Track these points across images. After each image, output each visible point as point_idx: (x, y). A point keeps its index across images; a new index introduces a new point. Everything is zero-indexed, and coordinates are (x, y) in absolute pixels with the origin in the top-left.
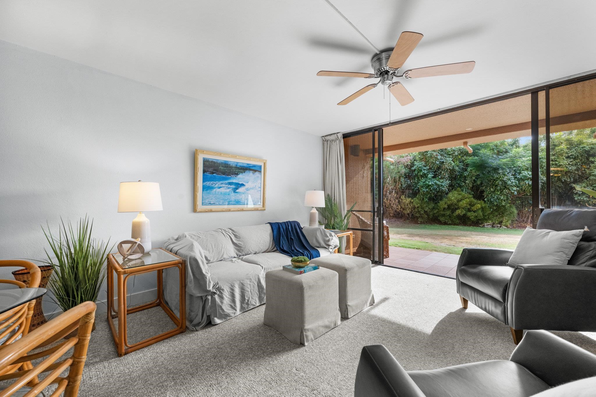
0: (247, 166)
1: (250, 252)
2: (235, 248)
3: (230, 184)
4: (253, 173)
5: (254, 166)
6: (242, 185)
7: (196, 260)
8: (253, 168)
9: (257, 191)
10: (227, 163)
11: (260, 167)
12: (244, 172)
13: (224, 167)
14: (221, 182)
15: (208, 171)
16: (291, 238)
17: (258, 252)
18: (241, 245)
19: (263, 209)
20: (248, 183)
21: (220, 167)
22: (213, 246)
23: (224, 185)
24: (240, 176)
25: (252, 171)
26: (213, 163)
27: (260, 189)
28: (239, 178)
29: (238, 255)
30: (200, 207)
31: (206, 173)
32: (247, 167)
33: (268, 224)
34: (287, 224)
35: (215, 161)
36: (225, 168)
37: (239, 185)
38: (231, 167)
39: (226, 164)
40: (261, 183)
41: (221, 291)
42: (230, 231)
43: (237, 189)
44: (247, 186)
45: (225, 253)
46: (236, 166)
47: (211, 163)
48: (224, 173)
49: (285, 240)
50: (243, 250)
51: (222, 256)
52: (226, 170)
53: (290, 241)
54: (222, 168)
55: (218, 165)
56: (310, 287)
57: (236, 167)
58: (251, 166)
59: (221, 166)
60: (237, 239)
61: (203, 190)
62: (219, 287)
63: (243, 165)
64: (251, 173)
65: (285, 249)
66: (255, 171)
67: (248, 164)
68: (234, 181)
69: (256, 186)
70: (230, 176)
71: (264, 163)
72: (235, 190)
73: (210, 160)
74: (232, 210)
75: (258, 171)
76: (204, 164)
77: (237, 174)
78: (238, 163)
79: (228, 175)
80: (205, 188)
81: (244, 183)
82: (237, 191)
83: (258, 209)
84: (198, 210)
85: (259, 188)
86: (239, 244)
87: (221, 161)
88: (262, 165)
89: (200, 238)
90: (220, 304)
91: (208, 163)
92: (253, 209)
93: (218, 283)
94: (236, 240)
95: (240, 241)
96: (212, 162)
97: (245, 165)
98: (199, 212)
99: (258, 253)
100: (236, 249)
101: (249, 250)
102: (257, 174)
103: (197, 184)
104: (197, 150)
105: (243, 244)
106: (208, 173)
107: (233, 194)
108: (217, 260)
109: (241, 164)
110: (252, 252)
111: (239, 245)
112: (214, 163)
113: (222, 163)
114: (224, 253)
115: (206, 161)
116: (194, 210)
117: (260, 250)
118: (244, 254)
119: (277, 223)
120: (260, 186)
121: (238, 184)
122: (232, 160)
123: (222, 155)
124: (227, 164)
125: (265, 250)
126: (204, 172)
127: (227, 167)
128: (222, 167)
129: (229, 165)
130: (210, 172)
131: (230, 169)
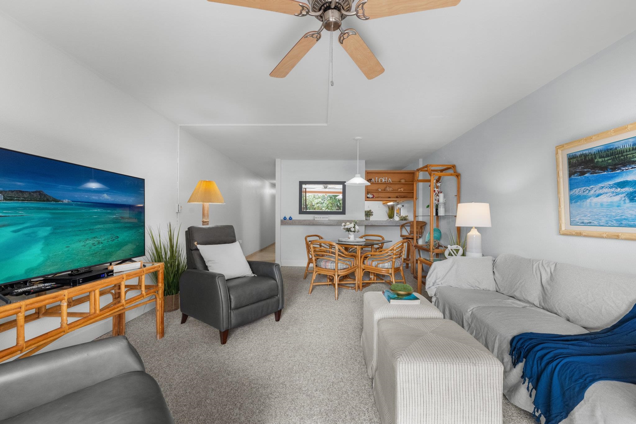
10: (612, 147)
13: (604, 157)
15: (575, 172)
21: (596, 160)
26: (583, 158)
31: (573, 177)
35: (587, 152)
36: (606, 159)
38: (622, 152)
39: (607, 150)
47: (579, 159)
48: (604, 169)
52: (610, 161)
54: (600, 160)
55: (592, 158)
59: (598, 158)
70: (619, 169)
73: (578, 154)
76: (569, 163)
79: (613, 169)
87: (598, 148)
91: (574, 161)
96: (581, 156)
106: (576, 175)
112: (585, 156)
113: (599, 152)
115: (572, 158)
123: (594, 138)
124: (611, 149)
126: (570, 174)
127: (613, 155)
128: (600, 157)
129: (616, 148)
130: (579, 174)
131: (619, 157)
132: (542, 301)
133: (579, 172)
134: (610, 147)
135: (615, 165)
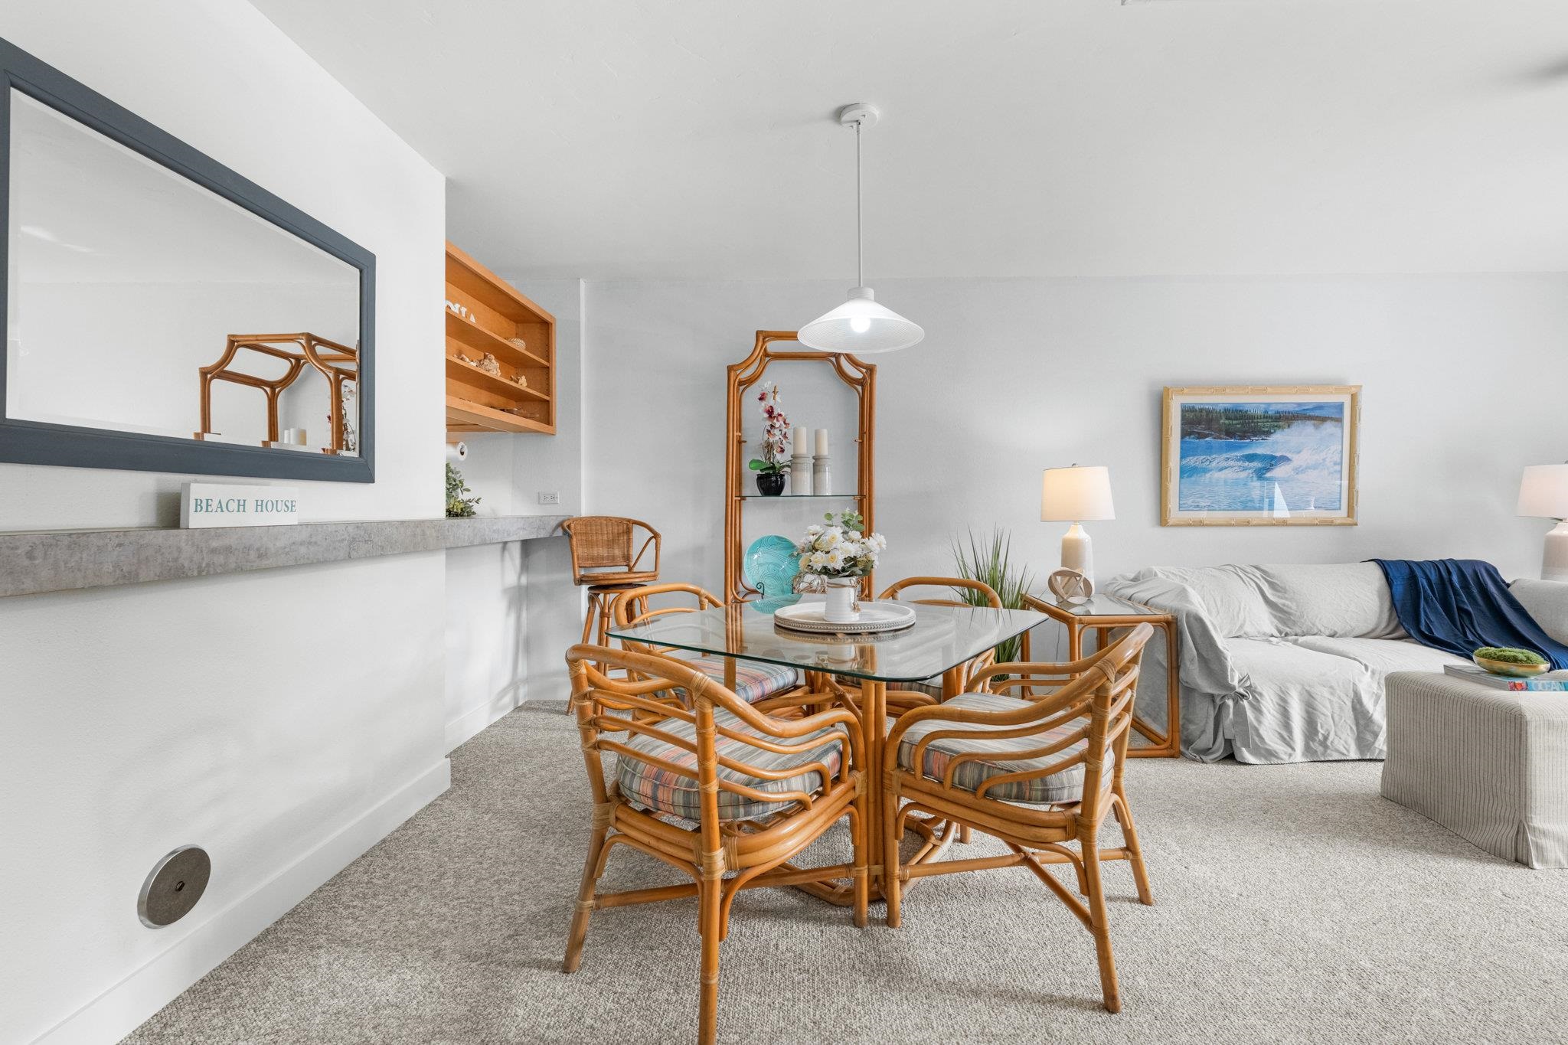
0: (1297, 409)
1: (1316, 631)
2: (1271, 613)
3: (1251, 458)
4: (1316, 427)
5: (1320, 407)
6: (1284, 459)
7: (1200, 620)
8: (1317, 413)
9: (1330, 473)
10: (1241, 408)
11: (1340, 407)
12: (1289, 426)
13: (1231, 419)
14: (1225, 455)
15: (1193, 433)
16: (1460, 609)
17: (1340, 632)
18: (1291, 608)
19: (1349, 521)
20: (1299, 452)
21: (1222, 421)
22: (1219, 603)
23: (1231, 463)
24: (1278, 437)
25: (1312, 422)
26: (1204, 413)
27: (1338, 468)
28: (1276, 442)
29: (1281, 633)
30: (1174, 513)
31: (1187, 439)
32: (1297, 412)
33: (1373, 565)
34: (1443, 568)
35: (1211, 407)
36: (1234, 422)
37: (1272, 461)
38: (1252, 417)
39: (1236, 411)
40: (1342, 451)
41: (1257, 696)
42: (1258, 574)
43: (1268, 470)
44: (1298, 460)
45: (1248, 623)
46: (1266, 412)
47: (1198, 414)
48: (1230, 434)
49: (1436, 612)
50: (1294, 623)
51: (1241, 627)
52: (1238, 426)
53: (1458, 617)
54: (1227, 422)
55: (1217, 417)
56: (1551, 725)
57: (1266, 417)
58: (1310, 407)
59: (1224, 418)
60: (1280, 594)
61: (1181, 477)
62: (1250, 686)
63: (1285, 409)
64: (1308, 428)
65: (1438, 634)
66: (1324, 419)
67: (1299, 404)
68: (1259, 451)
69: (1324, 460)
70: (1249, 438)
71: (1354, 398)
72: (1260, 474)
73: (1198, 407)
74: (1255, 522)
75: (1332, 419)
76: (1183, 418)
77: (1268, 433)
78: (1269, 404)
79: (1242, 437)
80: (1185, 472)
81: (1289, 455)
82: (1268, 475)
83: (1332, 521)
84: (1171, 522)
85: (1335, 464)
86: (1284, 605)
87: (1225, 405)
88: (1346, 400)
89: (1187, 580)
90: (1255, 723)
91: (1191, 415)
92: (1316, 522)
93: (1249, 678)
94: (1273, 595)
95: (1286, 599)
96: (1201, 410)
97: (1291, 408)
98: (1172, 526)
99: (1341, 636)
100: (1275, 617)
101: (1313, 625)
102: (1329, 428)
103: (1167, 463)
104: (1167, 389)
105: (1294, 607)
106: (1192, 436)
107: (1257, 484)
108: (1229, 633)
109: (1280, 408)
110: (1322, 630)
111: (1285, 608)
112: (1208, 412)
113: (1226, 411)
114: (1245, 621)
115: (1188, 411)
116: (1162, 520)
117: (1348, 628)
118: (1299, 631)
119: (1405, 562)
120: (1339, 461)
121: (1273, 458)
122: (1252, 401)
123: (1227, 391)
124: (1240, 411)
125: (1365, 630)
126: (1184, 434)
127: (1241, 419)
128: (1227, 418)
129: (1246, 412)
130: (1197, 435)
131: (1249, 423)
132: (1280, 626)
133: (1198, 433)
134: (1239, 409)
135: (1245, 432)
